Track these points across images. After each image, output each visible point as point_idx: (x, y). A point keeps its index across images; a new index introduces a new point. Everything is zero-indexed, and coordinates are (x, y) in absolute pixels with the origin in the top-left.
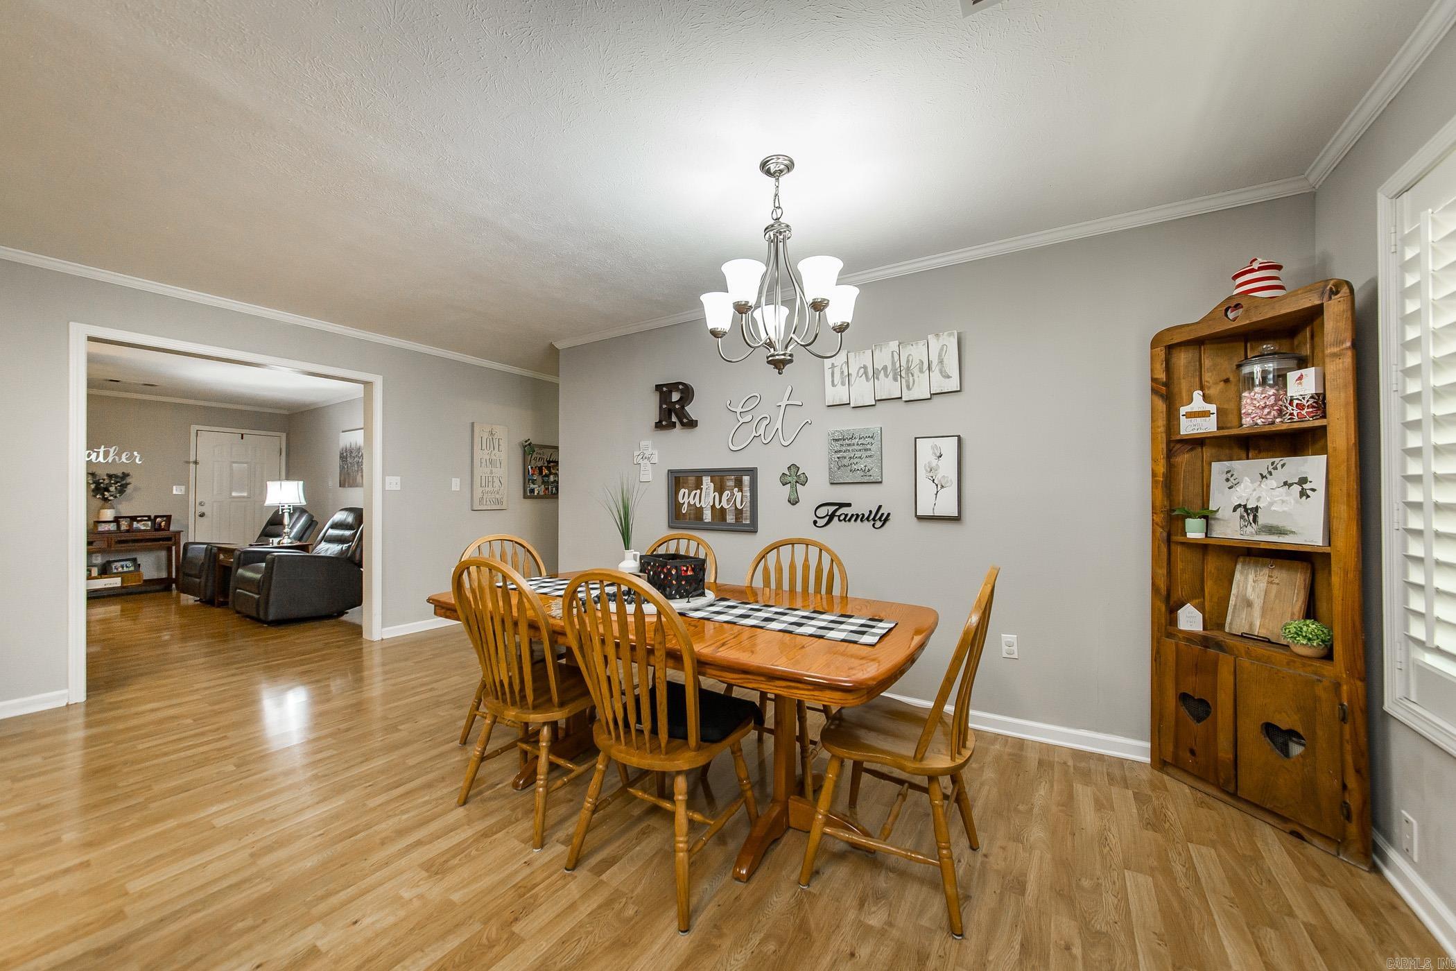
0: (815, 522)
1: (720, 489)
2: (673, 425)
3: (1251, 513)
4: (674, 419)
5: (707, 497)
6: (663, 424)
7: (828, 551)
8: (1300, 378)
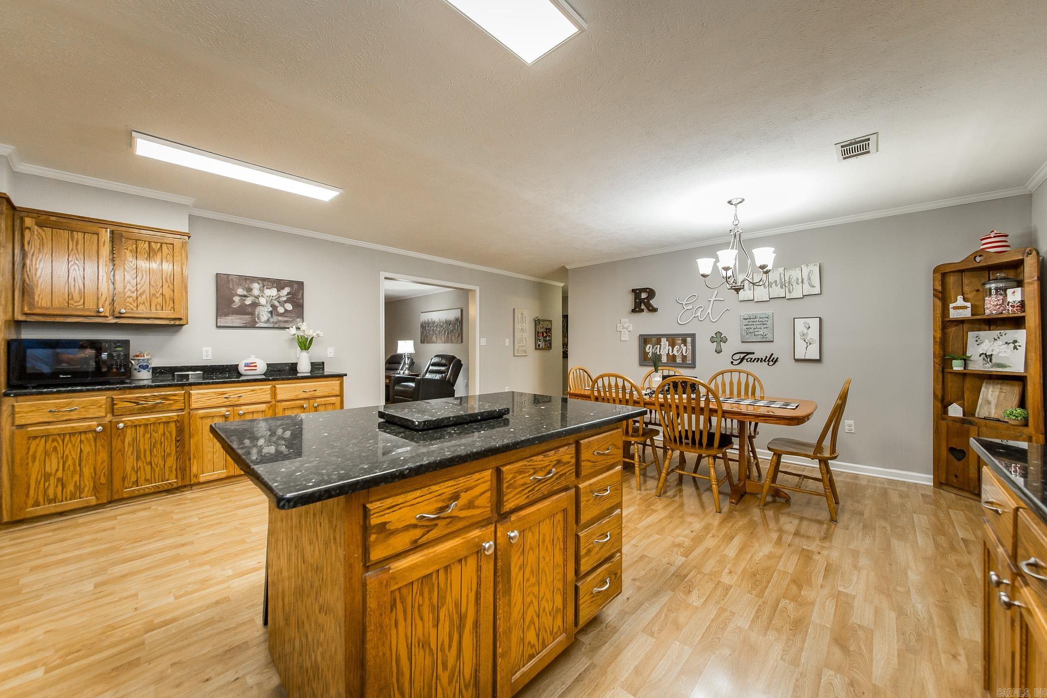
0: (732, 363)
1: (672, 345)
2: (642, 311)
3: (988, 357)
4: (643, 307)
5: (664, 349)
6: (637, 309)
7: (752, 375)
8: (1014, 292)
